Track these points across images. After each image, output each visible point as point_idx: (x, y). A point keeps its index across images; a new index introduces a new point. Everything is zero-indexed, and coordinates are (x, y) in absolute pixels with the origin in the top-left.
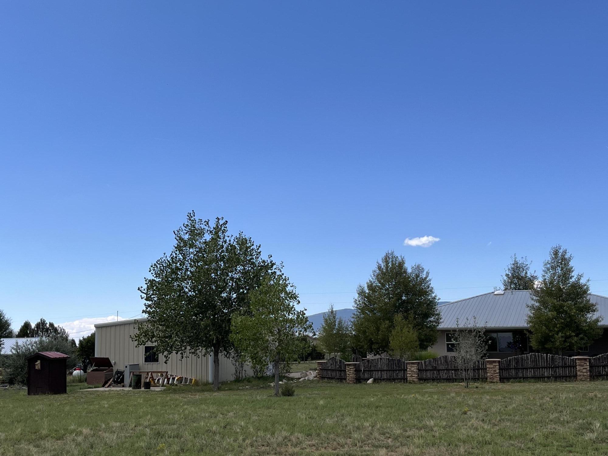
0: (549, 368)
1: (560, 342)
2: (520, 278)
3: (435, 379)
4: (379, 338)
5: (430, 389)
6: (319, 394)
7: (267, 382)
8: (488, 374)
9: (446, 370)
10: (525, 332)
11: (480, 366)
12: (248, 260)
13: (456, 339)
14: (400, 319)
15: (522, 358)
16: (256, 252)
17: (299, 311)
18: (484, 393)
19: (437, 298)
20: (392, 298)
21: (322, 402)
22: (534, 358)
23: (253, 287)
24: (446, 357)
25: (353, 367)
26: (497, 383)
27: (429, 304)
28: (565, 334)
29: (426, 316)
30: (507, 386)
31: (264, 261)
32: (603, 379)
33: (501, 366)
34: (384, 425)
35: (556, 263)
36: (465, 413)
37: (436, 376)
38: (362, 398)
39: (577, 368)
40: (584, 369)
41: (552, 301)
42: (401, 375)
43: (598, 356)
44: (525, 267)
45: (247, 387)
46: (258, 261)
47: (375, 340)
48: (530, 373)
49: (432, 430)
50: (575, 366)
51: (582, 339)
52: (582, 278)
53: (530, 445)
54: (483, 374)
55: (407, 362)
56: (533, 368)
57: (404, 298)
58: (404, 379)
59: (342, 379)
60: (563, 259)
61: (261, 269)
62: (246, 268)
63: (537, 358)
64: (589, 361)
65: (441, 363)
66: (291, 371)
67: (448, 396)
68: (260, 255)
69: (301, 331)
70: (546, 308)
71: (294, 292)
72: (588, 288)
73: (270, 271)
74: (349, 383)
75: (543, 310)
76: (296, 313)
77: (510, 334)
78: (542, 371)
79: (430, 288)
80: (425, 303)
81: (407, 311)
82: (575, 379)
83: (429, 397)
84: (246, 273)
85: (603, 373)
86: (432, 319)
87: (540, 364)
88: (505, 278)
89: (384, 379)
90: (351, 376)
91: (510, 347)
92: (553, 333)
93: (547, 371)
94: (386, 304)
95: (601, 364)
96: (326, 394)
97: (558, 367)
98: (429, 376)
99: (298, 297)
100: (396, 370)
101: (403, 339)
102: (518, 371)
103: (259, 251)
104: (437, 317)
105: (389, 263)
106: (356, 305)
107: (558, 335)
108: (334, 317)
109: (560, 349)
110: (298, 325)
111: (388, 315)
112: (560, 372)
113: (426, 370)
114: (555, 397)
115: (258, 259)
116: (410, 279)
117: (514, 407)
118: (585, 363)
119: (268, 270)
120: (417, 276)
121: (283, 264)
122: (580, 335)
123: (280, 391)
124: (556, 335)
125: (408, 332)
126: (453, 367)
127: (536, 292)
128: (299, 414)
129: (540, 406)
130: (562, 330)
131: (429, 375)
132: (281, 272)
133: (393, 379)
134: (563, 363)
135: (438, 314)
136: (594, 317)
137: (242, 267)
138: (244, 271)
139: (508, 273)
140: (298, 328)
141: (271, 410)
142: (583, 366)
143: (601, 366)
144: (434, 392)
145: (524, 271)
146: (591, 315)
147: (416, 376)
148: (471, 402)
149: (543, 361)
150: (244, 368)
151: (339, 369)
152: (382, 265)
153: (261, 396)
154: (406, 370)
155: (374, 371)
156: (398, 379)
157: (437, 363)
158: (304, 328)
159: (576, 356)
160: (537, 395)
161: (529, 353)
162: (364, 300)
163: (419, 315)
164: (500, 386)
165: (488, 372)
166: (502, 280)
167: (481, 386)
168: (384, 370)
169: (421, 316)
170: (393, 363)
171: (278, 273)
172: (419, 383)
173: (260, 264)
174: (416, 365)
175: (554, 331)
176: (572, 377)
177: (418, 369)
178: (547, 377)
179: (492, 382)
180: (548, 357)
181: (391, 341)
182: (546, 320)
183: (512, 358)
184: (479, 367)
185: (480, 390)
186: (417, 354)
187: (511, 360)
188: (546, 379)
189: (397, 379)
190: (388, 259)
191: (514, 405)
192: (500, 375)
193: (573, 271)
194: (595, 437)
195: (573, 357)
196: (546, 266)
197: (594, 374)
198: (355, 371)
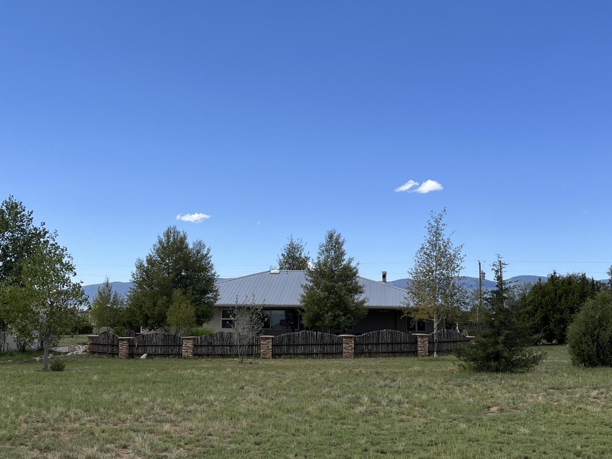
0: (318, 345)
1: (329, 321)
2: (294, 258)
3: (209, 355)
4: (156, 314)
5: (205, 365)
6: (90, 369)
7: (32, 356)
8: (261, 350)
9: (222, 345)
10: (298, 310)
11: (255, 342)
12: (17, 226)
13: (234, 316)
14: (179, 294)
15: (294, 336)
16: (27, 218)
17: (75, 284)
18: (258, 368)
19: (217, 275)
20: (171, 273)
21: (95, 378)
22: (305, 335)
23: (22, 256)
24: (222, 334)
25: (126, 342)
26: (270, 359)
27: (208, 281)
28: (334, 313)
29: (204, 292)
30: (279, 362)
31: (35, 229)
32: (365, 357)
33: (274, 342)
34: (164, 400)
35: (330, 246)
36: (242, 388)
37: (211, 352)
38: (138, 374)
39: (343, 346)
40: (349, 346)
41: (324, 282)
42: (176, 350)
43: (362, 335)
44: (300, 248)
45: (9, 361)
46: (29, 228)
47: (151, 315)
48: (300, 350)
49: (213, 405)
50: (341, 344)
51: (349, 318)
52: (352, 261)
53: (307, 418)
54: (256, 350)
55: (183, 337)
56: (304, 345)
57: (183, 274)
58: (179, 355)
59: (114, 354)
60: (337, 242)
61: (32, 237)
62: (15, 234)
63: (308, 336)
64: (354, 339)
65: (217, 339)
66: (58, 345)
67: (224, 372)
68: (32, 222)
69: (76, 304)
70: (318, 288)
71: (71, 263)
72: (357, 271)
73: (42, 240)
74: (121, 358)
75: (316, 290)
76: (71, 285)
77: (283, 312)
78: (312, 347)
79: (210, 265)
80: (205, 280)
81: (186, 287)
82: (341, 356)
83: (205, 372)
84: (14, 240)
85: (365, 350)
86: (210, 295)
87: (310, 341)
88: (281, 258)
89: (158, 355)
90: (124, 351)
91: (282, 325)
92: (323, 312)
93: (316, 348)
94: (164, 279)
95: (365, 342)
96: (99, 369)
97: (326, 344)
98: (204, 352)
99: (74, 269)
100: (171, 346)
101: (181, 314)
102: (290, 347)
103: (30, 217)
104: (215, 293)
105: (170, 238)
106: (133, 279)
107: (327, 314)
108: (110, 291)
109: (329, 327)
110: (73, 298)
111: (166, 291)
112: (328, 349)
113: (202, 346)
114: (325, 373)
115: (30, 226)
116: (190, 255)
117: (288, 382)
118: (350, 341)
119: (41, 238)
120: (198, 252)
121: (58, 233)
122: (347, 314)
123: (49, 366)
124: (326, 314)
125: (187, 307)
126: (228, 343)
127: (310, 273)
128: (73, 390)
129: (312, 381)
130: (331, 309)
131: (204, 350)
132: (54, 241)
133: (167, 354)
134: (331, 340)
135: (217, 291)
136: (361, 299)
137: (11, 234)
138: (12, 238)
139: (284, 253)
140: (72, 301)
141: (40, 385)
142: (348, 344)
143: (364, 344)
144: (210, 367)
145: (299, 252)
146: (358, 296)
147: (192, 351)
148: (247, 377)
149: (313, 338)
150: (7, 341)
151: (112, 344)
152: (164, 239)
153: (27, 370)
154: (182, 346)
155: (149, 346)
156: (173, 354)
157: (212, 339)
158: (79, 301)
159: (342, 334)
160: (308, 371)
161: (301, 331)
162: (142, 274)
163: (197, 291)
164: (273, 362)
165: (261, 348)
166: (278, 259)
167: (255, 361)
168: (159, 346)
169: (199, 292)
170: (169, 338)
171: (51, 242)
172: (194, 359)
173: (31, 231)
174: (192, 341)
175: (324, 310)
176: (339, 354)
177: (194, 345)
178: (315, 354)
179: (264, 358)
180: (318, 334)
181: (168, 317)
182: (318, 300)
183: (285, 335)
184: (253, 343)
185: (254, 365)
186: (194, 330)
187: (284, 337)
188: (314, 355)
189: (171, 354)
190: (170, 233)
191: (288, 380)
192: (272, 352)
193: (345, 255)
194: (364, 410)
195: (340, 335)
196: (321, 249)
197: (358, 351)
198: (129, 346)
